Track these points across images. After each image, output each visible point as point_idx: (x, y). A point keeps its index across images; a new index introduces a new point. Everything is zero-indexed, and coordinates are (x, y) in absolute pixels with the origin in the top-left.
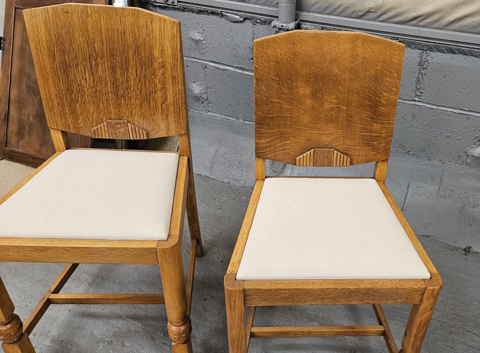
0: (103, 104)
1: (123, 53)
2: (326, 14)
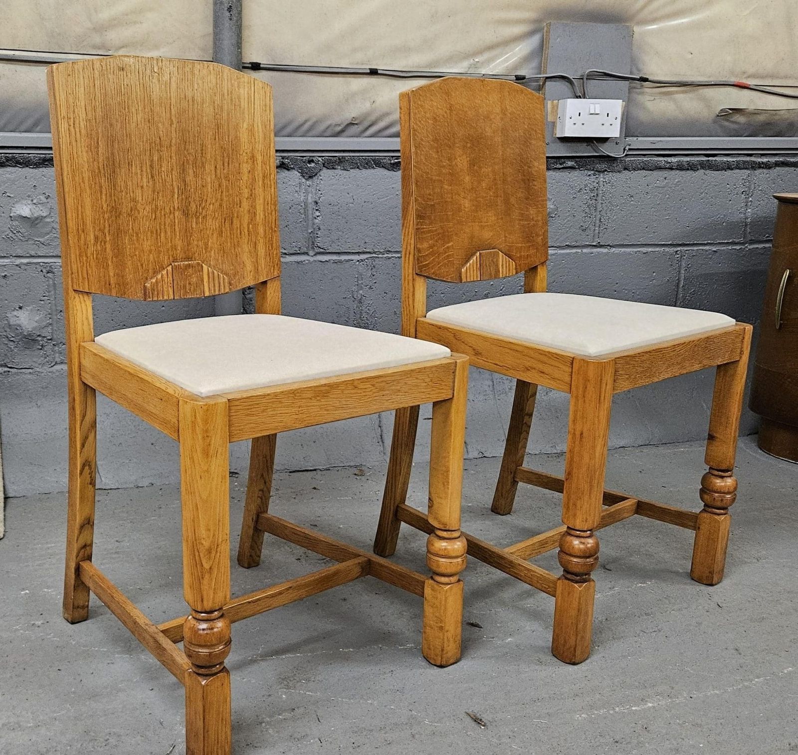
0: (166, 232)
1: (198, 137)
2: (283, 136)
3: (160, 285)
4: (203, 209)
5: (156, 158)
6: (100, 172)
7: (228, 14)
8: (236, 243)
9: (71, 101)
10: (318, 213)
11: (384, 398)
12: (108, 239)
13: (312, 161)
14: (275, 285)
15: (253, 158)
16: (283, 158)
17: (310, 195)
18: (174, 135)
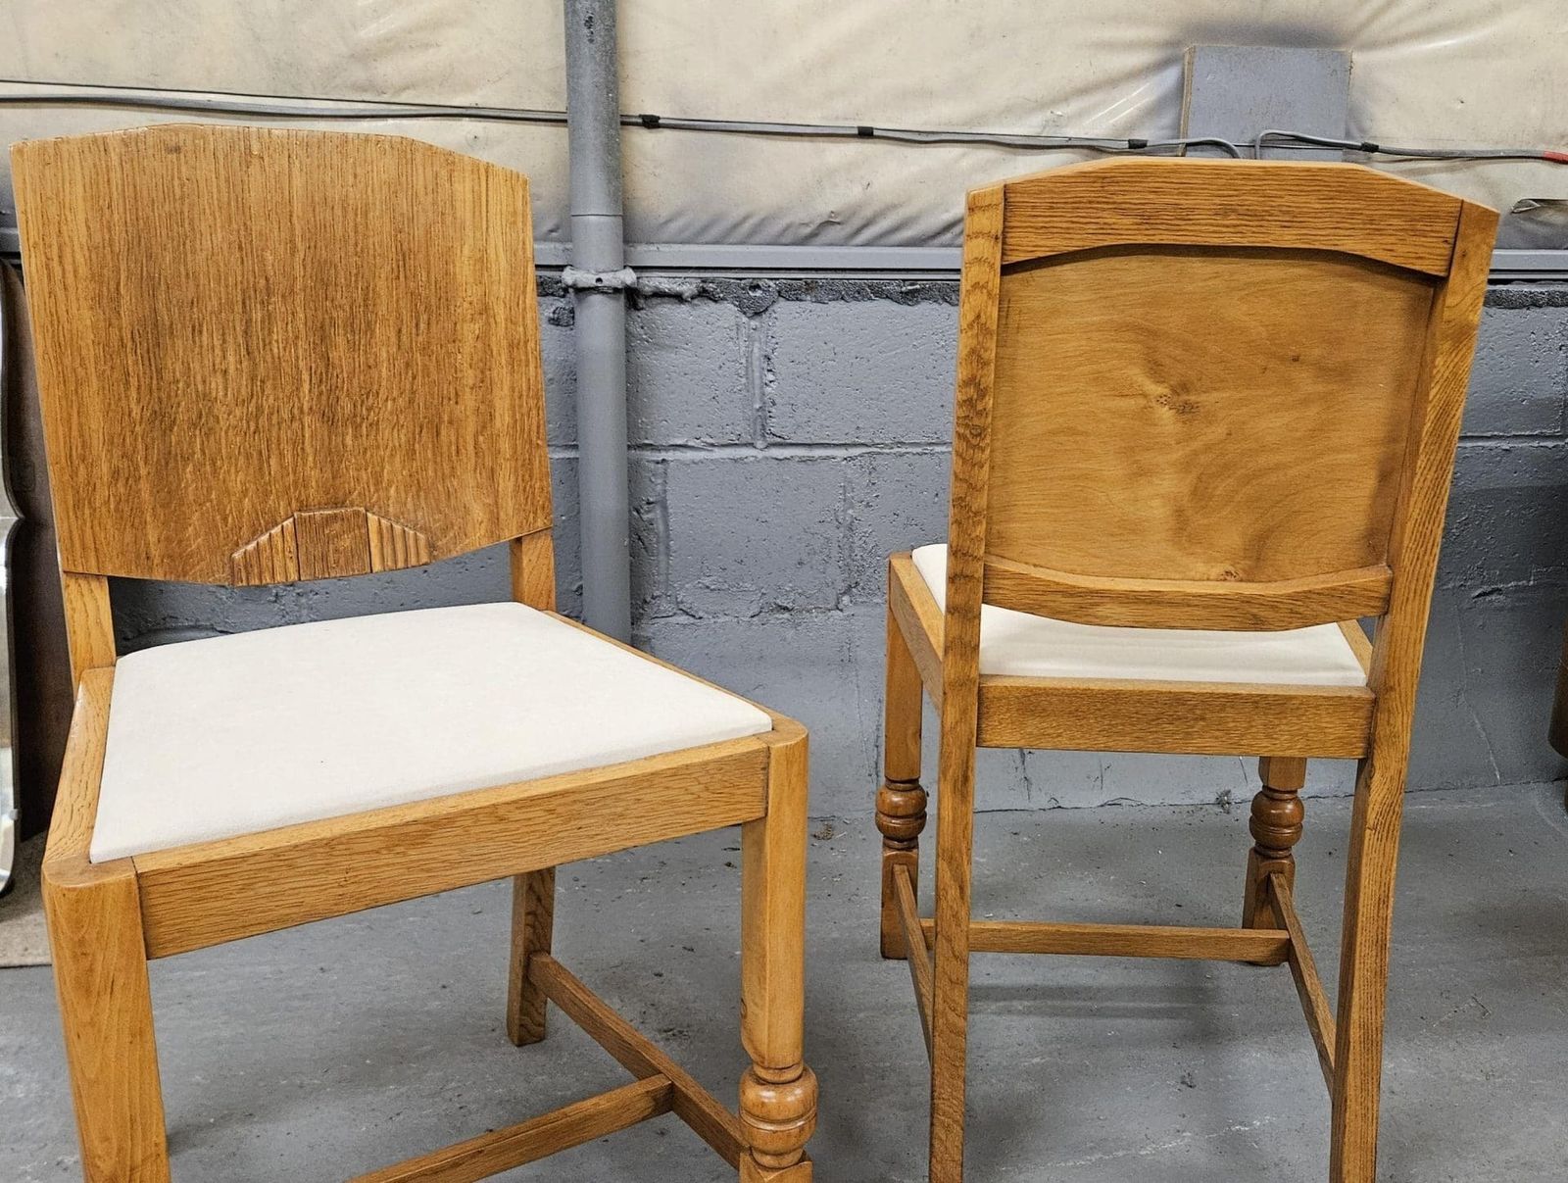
0: (281, 455)
1: (357, 275)
2: (707, 243)
3: (266, 554)
4: (369, 410)
5: (257, 315)
6: (123, 345)
7: (586, 31)
8: (447, 472)
9: (53, 211)
10: (770, 377)
11: (581, 833)
12: (143, 472)
13: (758, 287)
14: (539, 546)
15: (485, 310)
16: (704, 281)
17: (757, 344)
18: (299, 271)
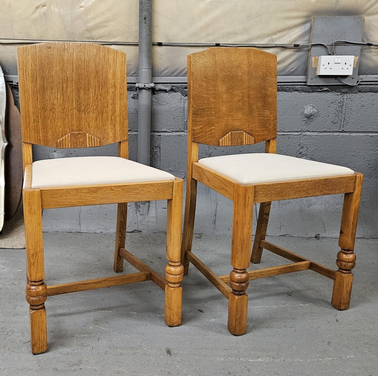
0: (68, 118)
1: (86, 77)
3: (64, 141)
4: (88, 108)
5: (65, 86)
6: (37, 92)
8: (104, 124)
12: (40, 120)
14: (125, 144)
15: (115, 86)
18: (74, 76)
